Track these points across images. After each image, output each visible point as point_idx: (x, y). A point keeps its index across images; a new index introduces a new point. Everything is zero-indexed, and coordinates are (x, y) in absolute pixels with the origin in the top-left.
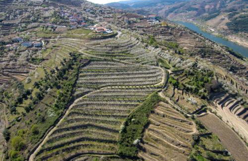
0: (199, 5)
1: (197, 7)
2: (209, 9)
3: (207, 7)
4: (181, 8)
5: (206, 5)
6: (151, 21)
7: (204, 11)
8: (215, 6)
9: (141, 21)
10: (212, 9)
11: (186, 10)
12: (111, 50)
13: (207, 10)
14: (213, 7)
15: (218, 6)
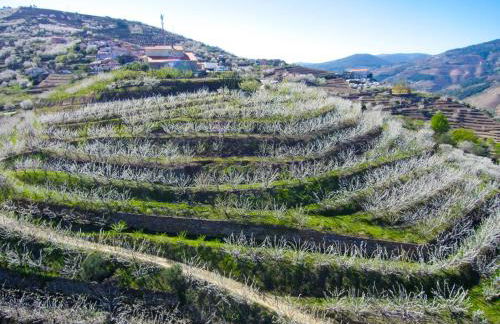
0: (436, 69)
1: (432, 74)
2: (459, 77)
3: (454, 73)
4: (398, 75)
5: (452, 68)
6: (358, 83)
7: (450, 81)
8: (473, 70)
9: (330, 81)
10: (466, 78)
11: (409, 78)
12: (190, 171)
13: (454, 80)
14: (467, 73)
15: (479, 71)
